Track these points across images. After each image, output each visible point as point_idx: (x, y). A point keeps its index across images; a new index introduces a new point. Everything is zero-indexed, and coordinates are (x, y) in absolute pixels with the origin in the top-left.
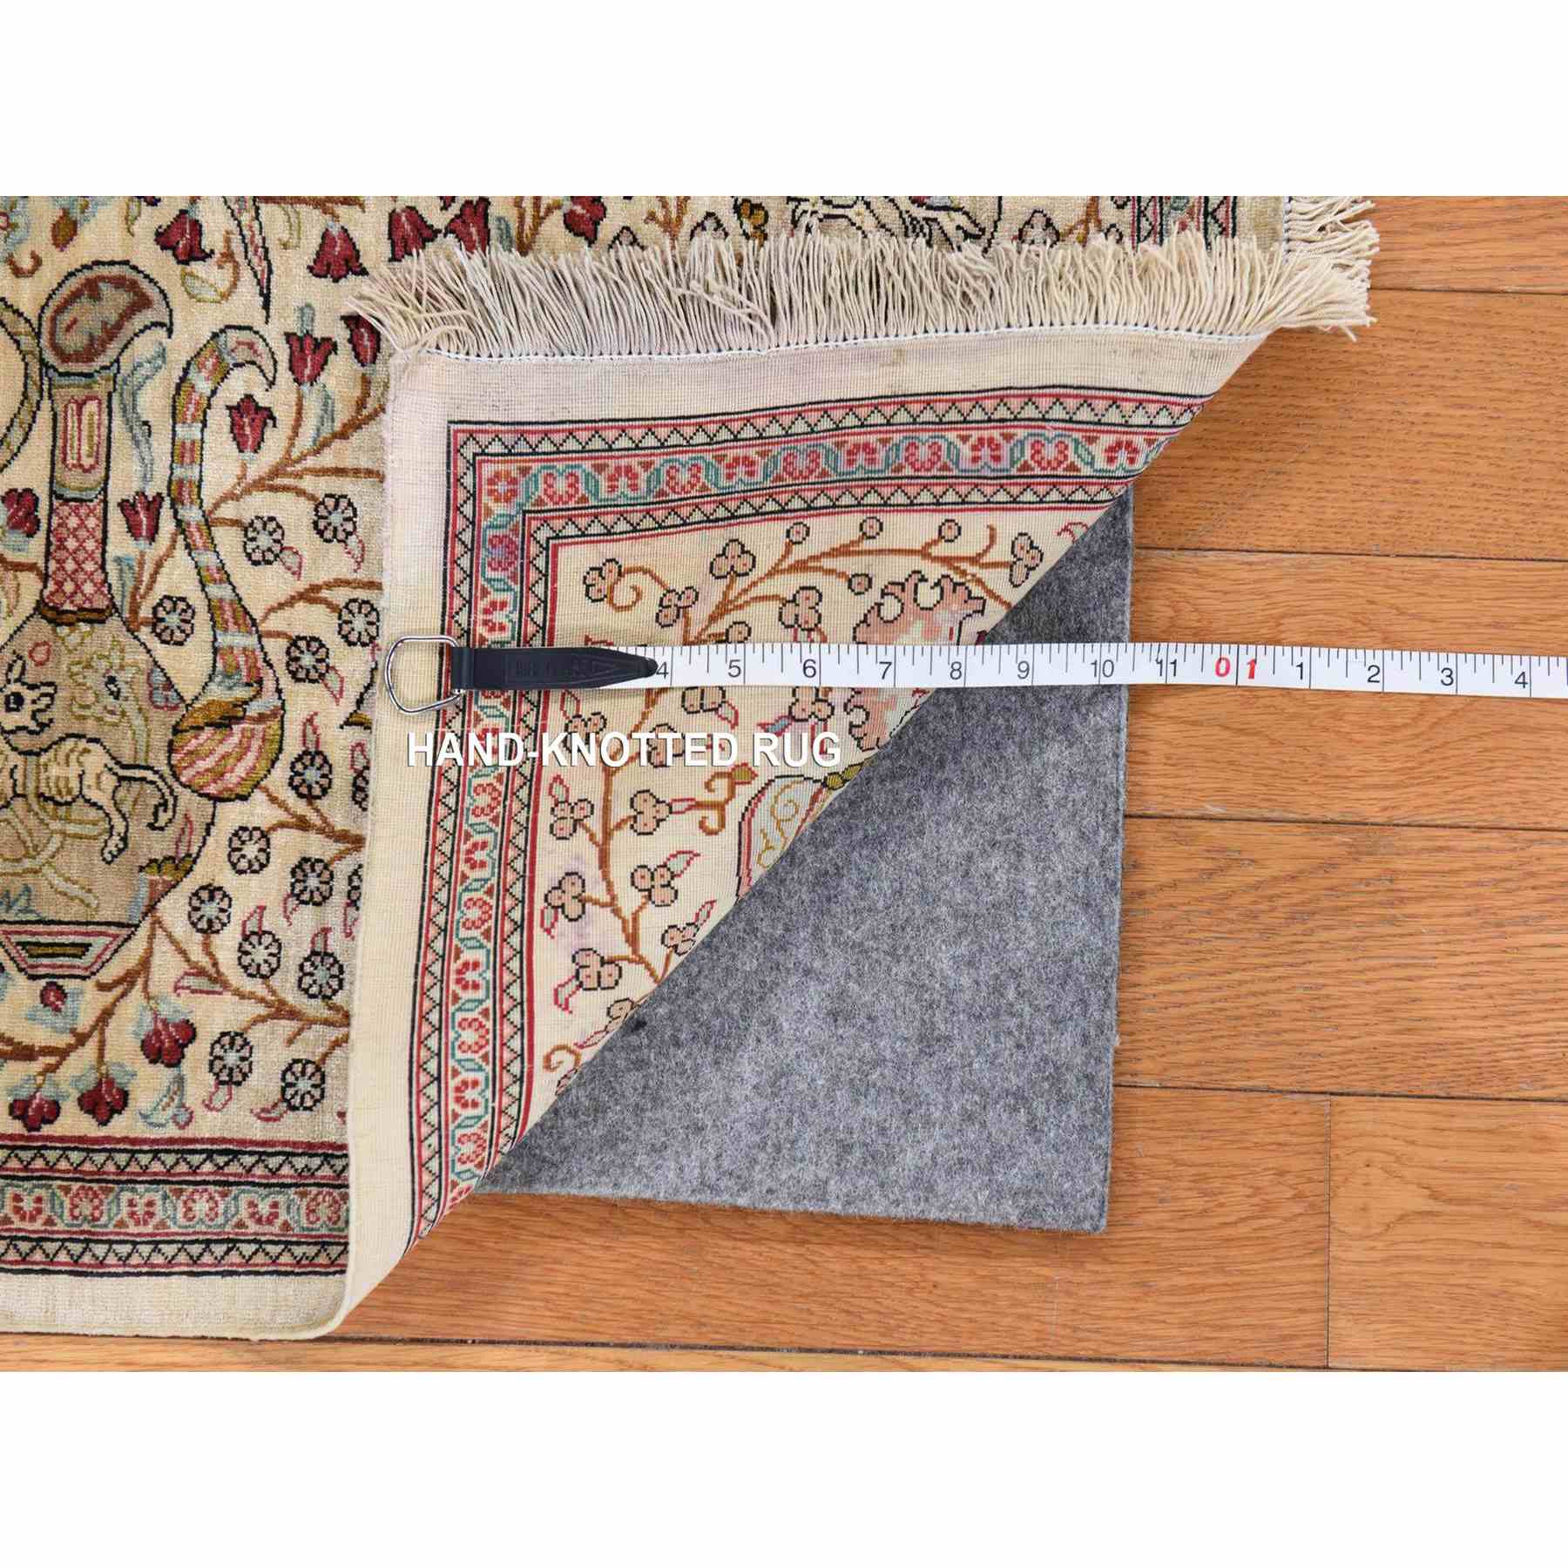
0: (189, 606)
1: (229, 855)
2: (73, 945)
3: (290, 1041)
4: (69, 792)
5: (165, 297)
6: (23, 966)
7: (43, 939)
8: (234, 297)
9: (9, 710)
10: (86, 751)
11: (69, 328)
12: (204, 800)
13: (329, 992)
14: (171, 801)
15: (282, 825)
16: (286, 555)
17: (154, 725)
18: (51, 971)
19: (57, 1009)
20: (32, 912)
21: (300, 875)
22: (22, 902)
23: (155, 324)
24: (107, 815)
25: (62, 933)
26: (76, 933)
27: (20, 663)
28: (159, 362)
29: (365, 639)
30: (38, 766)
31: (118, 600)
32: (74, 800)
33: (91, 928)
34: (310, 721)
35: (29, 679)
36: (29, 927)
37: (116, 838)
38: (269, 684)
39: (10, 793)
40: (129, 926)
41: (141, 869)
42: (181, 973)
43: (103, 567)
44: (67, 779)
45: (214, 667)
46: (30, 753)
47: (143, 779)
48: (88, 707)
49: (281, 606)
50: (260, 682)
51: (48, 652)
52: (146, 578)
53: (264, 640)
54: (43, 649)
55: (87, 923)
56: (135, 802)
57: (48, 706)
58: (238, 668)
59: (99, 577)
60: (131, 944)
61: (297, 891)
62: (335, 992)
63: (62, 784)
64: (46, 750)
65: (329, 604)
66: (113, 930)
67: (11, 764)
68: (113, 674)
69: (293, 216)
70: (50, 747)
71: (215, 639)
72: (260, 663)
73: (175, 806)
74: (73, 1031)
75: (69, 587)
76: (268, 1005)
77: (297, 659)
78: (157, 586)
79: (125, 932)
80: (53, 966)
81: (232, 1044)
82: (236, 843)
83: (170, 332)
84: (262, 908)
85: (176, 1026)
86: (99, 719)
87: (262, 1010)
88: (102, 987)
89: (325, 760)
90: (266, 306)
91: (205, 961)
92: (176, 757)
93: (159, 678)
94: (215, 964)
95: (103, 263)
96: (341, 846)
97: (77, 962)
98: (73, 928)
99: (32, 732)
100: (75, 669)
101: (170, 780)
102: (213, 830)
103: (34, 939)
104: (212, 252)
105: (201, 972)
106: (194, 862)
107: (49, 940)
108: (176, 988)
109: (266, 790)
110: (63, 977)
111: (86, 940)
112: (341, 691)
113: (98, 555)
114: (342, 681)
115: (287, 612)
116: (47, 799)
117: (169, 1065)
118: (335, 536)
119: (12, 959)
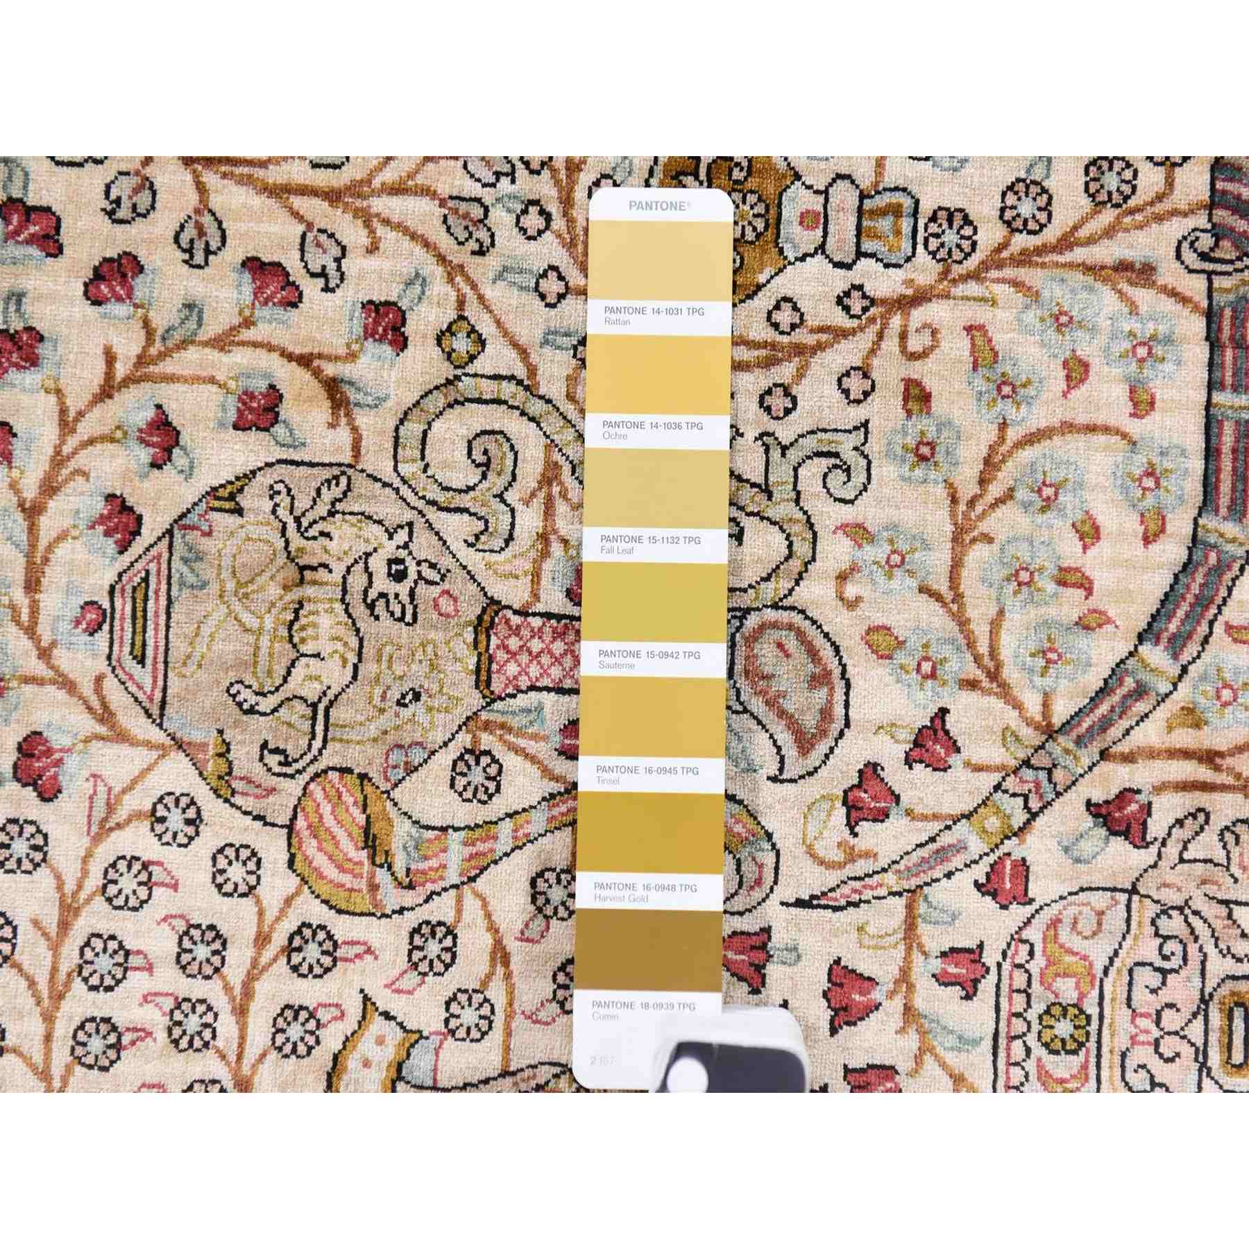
0: (491, 797)
1: (231, 845)
2: (144, 645)
3: (36, 923)
4: (303, 641)
5: (810, 774)
6: (124, 578)
7: (151, 604)
8: (810, 861)
9: (390, 562)
10: (345, 661)
11: (780, 646)
12: (289, 813)
13: (85, 973)
14: (289, 770)
15: (261, 913)
16: (540, 920)
17: (371, 750)
18: (117, 616)
19: (78, 623)
20: (180, 590)
21: (210, 935)
22: (191, 579)
23: (782, 761)
24: (277, 689)
25: (156, 629)
26: (156, 647)
27: (437, 579)
28: (743, 765)
29: (453, 1023)
30: (331, 600)
31: (498, 705)
32: (294, 646)
33: (161, 666)
34: (369, 951)
35: (422, 589)
36: (164, 587)
37: (253, 699)
38: (409, 898)
39: (302, 562)
40: (162, 715)
41: (221, 732)
42: (112, 783)
43: (532, 688)
44: (316, 638)
45: (428, 828)
46: (345, 591)
47: (313, 737)
48: (390, 668)
49: (488, 916)
50: (411, 886)
51: (448, 616)
52: (522, 742)
53: (453, 892)
54: (451, 609)
55: (166, 663)
56: (289, 725)
57: (392, 614)
58: (426, 858)
59: (524, 683)
60: (143, 719)
61: (193, 932)
62: (86, 980)
63: (310, 631)
64: (346, 611)
65: (489, 977)
66: (158, 695)
67: (333, 566)
68: (424, 698)
69: (892, 940)
70: (350, 616)
71: (456, 829)
72: (430, 887)
73: (285, 775)
74: (54, 644)
75: (514, 643)
76: (75, 894)
77: (433, 934)
78: (512, 755)
79: (155, 711)
80: (122, 619)
81: (36, 848)
82: (245, 853)
83: (774, 779)
84: (175, 887)
85: (55, 777)
86: (377, 680)
87: (70, 887)
88: (99, 679)
89: (327, 970)
90: (799, 903)
91: (122, 814)
92: (333, 775)
93: (417, 756)
94: (119, 826)
95: (847, 694)
96: (237, 991)
97: (127, 649)
98: (162, 643)
99: (366, 592)
100: (430, 649)
101: (312, 770)
102: (259, 824)
103: (151, 594)
104: (856, 835)
105: (111, 808)
106: (226, 801)
107: (150, 615)
108: (94, 776)
109: (298, 893)
110: (111, 632)
111: (149, 661)
112: (398, 991)
113: (546, 682)
114: (410, 992)
115: (482, 923)
116: (296, 612)
117: (15, 766)
118: (560, 987)
119: (132, 564)
